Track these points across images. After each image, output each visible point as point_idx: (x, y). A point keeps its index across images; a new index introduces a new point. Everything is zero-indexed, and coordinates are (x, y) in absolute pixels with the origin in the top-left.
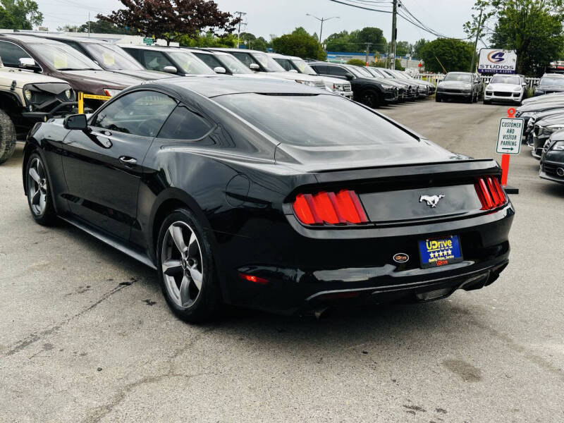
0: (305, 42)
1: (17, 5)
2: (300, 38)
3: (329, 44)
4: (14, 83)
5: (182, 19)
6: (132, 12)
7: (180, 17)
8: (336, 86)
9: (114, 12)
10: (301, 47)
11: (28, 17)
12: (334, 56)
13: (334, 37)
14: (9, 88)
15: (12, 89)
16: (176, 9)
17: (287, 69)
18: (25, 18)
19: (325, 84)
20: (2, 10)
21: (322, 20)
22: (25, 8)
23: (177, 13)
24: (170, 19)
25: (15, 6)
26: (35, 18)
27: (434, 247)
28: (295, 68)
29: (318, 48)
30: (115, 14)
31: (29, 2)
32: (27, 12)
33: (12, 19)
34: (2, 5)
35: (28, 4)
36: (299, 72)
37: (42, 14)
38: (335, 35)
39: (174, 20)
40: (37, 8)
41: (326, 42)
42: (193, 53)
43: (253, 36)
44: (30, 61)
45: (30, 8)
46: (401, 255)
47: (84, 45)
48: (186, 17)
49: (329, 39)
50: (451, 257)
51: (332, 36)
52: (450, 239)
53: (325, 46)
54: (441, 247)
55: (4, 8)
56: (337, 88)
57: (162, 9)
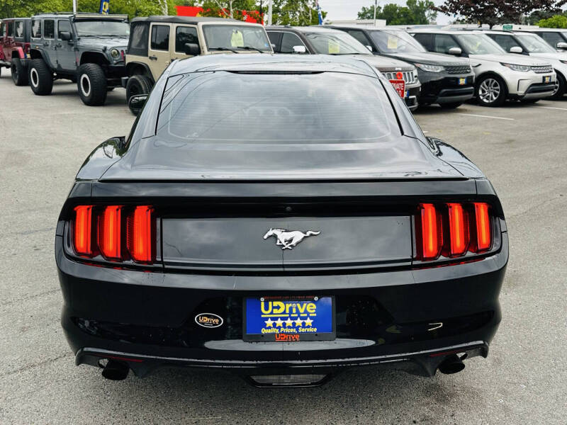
1: (419, 5)
11: (426, 14)
18: (424, 15)
20: (407, 10)
22: (425, 7)
25: (417, 7)
26: (432, 14)
27: (275, 311)
31: (427, 2)
32: (425, 10)
33: (413, 18)
35: (427, 4)
45: (428, 7)
46: (209, 316)
50: (310, 330)
52: (314, 302)
54: (291, 312)
55: (408, 8)
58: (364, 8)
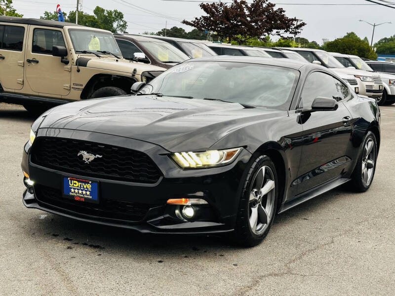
0: (357, 44)
1: (107, 15)
2: (353, 41)
3: (379, 47)
4: (135, 70)
5: (253, 24)
6: (212, 19)
7: (251, 22)
8: (392, 82)
9: (196, 18)
10: (354, 49)
11: (115, 25)
12: (385, 58)
13: (384, 41)
14: (131, 75)
15: (133, 75)
16: (248, 16)
17: (346, 66)
18: (112, 26)
19: (382, 80)
20: (94, 19)
21: (374, 26)
22: (113, 18)
23: (249, 19)
24: (243, 23)
25: (105, 16)
26: (121, 25)
28: (353, 65)
29: (369, 51)
30: (198, 20)
31: (116, 12)
32: (114, 21)
34: (94, 15)
35: (115, 15)
36: (357, 68)
37: (126, 23)
38: (385, 39)
39: (247, 24)
40: (123, 17)
41: (376, 45)
42: (266, 51)
43: (307, 40)
44: (141, 55)
45: (117, 17)
47: (179, 43)
48: (256, 22)
49: (379, 43)
51: (382, 40)
53: (375, 49)
55: (96, 17)
56: (393, 84)
57: (237, 15)
58: (46, 13)
